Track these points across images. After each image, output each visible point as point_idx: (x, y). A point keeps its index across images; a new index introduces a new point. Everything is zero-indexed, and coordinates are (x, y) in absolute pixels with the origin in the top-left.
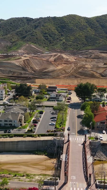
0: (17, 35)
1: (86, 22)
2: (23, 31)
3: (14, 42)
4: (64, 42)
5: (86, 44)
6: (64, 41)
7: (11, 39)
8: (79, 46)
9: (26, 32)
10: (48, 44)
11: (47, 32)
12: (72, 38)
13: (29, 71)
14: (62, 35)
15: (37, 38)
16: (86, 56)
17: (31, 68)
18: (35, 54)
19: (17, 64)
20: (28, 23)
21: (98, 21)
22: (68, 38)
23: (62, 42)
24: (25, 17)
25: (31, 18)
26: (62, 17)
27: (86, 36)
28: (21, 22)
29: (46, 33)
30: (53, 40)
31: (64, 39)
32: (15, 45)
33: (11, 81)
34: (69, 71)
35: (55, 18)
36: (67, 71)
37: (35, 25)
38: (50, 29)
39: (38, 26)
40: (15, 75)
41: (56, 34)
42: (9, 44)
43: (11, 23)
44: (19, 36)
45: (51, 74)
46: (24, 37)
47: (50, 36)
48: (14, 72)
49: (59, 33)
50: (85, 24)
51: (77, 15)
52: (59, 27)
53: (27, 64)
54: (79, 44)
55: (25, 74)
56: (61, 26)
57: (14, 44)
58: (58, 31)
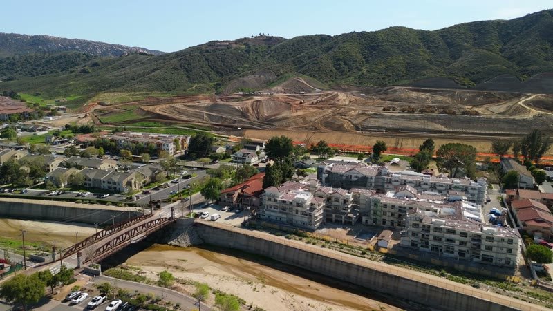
0: (294, 63)
1: (420, 39)
2: (304, 57)
3: (281, 74)
4: (363, 74)
5: (403, 76)
6: (365, 71)
7: (279, 70)
8: (387, 80)
9: (309, 58)
10: (337, 77)
11: (342, 57)
12: (381, 66)
13: (251, 117)
14: (367, 62)
15: (319, 68)
16: (383, 96)
17: (258, 113)
18: (296, 93)
19: (236, 107)
20: (322, 44)
21: (443, 36)
22: (374, 66)
23: (360, 73)
24: (320, 34)
25: (328, 36)
26: (376, 32)
27: (408, 63)
28: (310, 43)
29: (339, 60)
30: (348, 70)
31: (366, 68)
32: (281, 79)
33: (213, 131)
34: (313, 119)
35: (363, 34)
36: (308, 119)
37: (328, 47)
38: (348, 52)
39: (332, 48)
40: (226, 123)
41: (356, 61)
42: (272, 77)
43: (293, 45)
44: (296, 65)
45: (277, 123)
46: (302, 67)
47: (346, 64)
48: (226, 119)
49: (364, 58)
50: (417, 41)
51: (405, 28)
52: (366, 49)
53: (254, 107)
54: (390, 76)
55: (241, 122)
56: (371, 46)
57: (280, 77)
58: (363, 55)
